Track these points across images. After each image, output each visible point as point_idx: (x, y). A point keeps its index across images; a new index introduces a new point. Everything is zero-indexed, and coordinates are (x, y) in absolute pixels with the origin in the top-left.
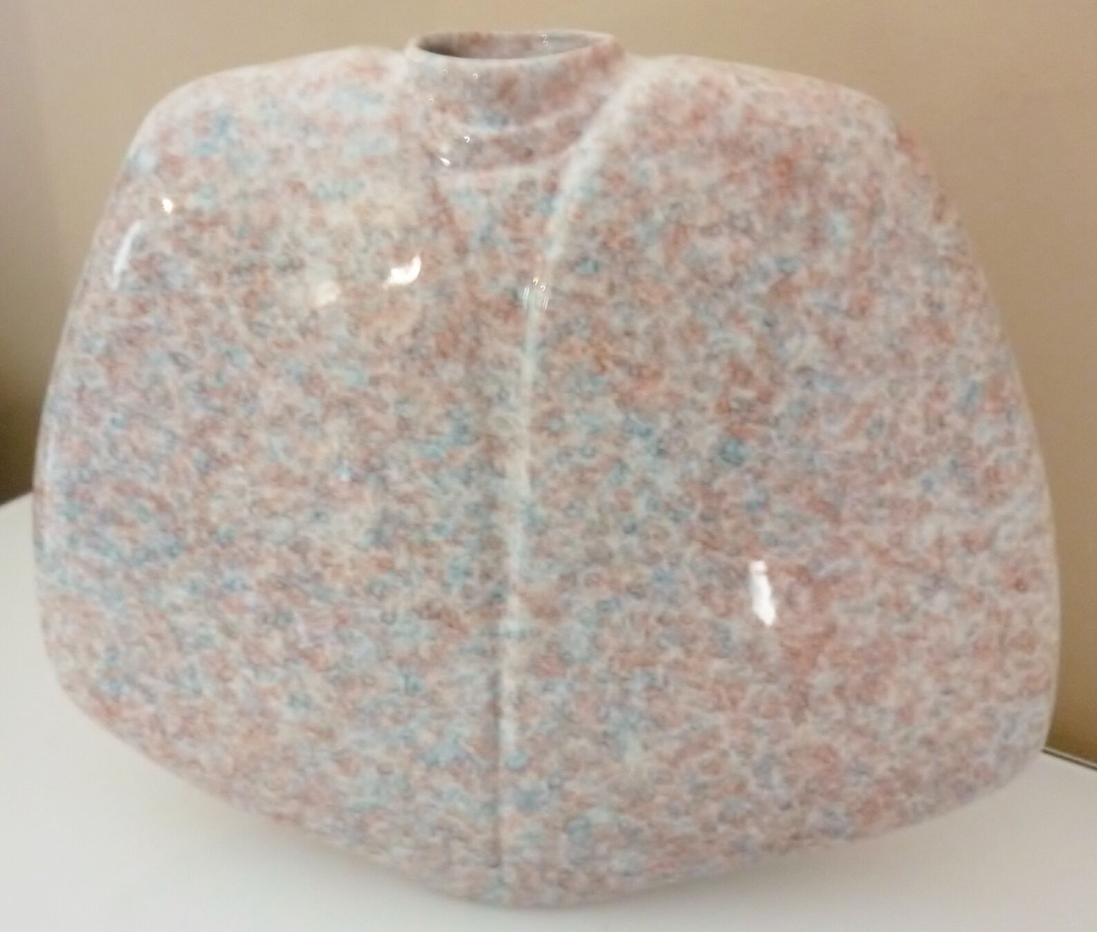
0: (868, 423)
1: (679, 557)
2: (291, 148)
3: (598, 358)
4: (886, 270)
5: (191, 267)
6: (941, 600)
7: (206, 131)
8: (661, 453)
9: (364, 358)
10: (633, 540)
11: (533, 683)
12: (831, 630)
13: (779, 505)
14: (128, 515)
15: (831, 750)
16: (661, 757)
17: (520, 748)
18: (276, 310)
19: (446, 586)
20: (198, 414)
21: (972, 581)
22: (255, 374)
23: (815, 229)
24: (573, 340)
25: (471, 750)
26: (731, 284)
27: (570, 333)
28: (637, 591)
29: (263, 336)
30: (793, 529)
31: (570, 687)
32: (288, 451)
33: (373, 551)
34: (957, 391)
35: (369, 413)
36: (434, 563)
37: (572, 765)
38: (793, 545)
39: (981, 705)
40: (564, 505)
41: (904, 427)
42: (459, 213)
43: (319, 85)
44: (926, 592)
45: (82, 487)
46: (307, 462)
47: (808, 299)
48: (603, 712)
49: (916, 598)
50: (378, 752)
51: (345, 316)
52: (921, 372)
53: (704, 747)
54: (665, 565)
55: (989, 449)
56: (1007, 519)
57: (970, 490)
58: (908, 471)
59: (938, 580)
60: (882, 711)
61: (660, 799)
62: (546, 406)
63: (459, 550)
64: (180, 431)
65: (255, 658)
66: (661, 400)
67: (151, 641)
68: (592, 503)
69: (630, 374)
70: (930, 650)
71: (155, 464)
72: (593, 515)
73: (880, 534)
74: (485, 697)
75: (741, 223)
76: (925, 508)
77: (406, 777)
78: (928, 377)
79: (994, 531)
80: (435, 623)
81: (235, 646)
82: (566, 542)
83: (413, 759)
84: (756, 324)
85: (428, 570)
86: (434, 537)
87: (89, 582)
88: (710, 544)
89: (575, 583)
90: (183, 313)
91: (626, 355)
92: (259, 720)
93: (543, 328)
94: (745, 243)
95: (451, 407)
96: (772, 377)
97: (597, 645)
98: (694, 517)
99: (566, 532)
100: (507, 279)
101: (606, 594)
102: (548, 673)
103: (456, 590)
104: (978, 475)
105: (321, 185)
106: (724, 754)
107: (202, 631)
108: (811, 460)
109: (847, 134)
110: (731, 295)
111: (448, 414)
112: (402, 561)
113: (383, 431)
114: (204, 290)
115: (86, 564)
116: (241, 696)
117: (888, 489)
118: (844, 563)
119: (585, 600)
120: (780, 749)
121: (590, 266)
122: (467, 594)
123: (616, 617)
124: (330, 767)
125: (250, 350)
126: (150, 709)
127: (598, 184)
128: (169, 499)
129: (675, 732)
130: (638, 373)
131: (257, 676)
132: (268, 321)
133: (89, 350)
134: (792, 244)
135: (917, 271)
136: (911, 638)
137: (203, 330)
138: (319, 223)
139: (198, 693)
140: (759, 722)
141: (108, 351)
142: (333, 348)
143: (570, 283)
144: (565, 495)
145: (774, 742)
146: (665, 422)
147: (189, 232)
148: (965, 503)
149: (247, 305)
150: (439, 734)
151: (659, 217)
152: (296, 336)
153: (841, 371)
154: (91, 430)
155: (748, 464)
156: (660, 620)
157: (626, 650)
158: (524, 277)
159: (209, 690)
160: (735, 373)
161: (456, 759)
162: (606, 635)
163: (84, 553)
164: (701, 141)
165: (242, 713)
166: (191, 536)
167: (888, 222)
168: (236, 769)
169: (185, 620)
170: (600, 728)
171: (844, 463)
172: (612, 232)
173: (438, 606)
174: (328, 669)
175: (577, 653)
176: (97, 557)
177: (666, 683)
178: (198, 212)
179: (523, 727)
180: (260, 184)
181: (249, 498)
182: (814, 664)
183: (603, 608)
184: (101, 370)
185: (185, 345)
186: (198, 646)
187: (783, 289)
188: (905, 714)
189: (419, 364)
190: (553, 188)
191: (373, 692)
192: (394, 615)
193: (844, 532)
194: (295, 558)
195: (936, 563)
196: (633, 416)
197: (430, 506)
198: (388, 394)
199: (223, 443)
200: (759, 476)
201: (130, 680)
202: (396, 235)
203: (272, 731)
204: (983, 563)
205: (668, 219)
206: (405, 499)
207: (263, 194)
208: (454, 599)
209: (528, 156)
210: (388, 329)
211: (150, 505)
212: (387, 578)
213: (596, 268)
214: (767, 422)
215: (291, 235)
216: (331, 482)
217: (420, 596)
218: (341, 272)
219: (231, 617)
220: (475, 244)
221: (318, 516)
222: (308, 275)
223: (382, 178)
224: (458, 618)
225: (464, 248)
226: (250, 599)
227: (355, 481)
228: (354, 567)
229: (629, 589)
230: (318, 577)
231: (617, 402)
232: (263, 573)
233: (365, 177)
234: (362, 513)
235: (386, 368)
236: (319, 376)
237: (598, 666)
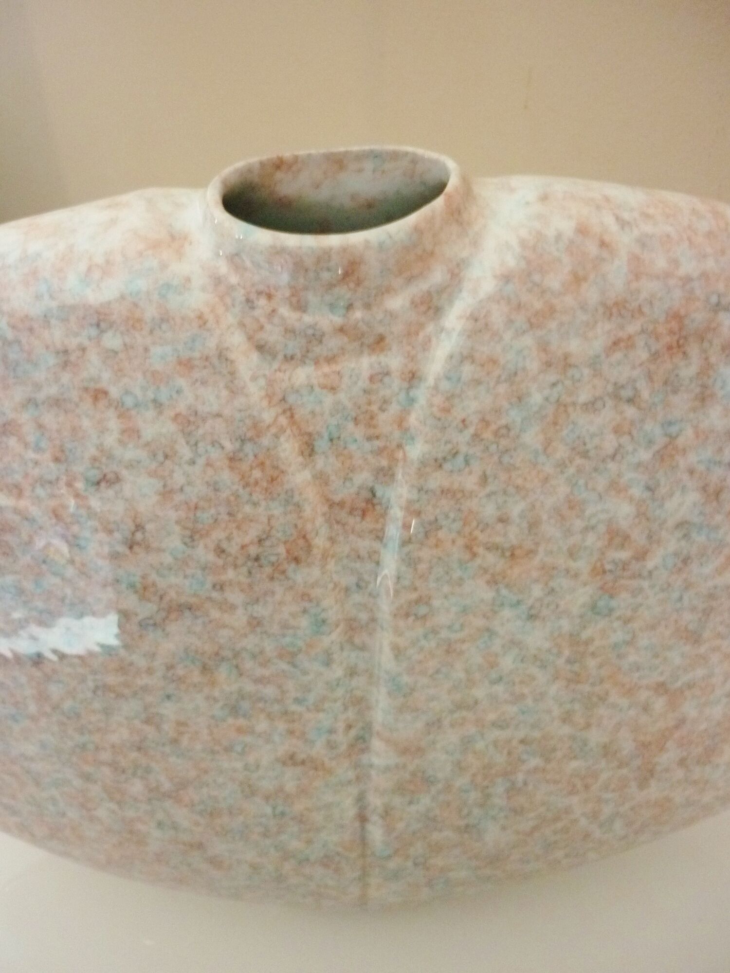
1: (543, 694)
2: (82, 349)
3: (468, 548)
8: (532, 617)
9: (205, 568)
10: (499, 689)
11: (397, 801)
12: (681, 722)
13: (644, 641)
15: (667, 799)
16: (518, 833)
17: (387, 843)
18: (94, 522)
19: (310, 742)
22: (80, 582)
23: (704, 387)
24: (441, 534)
25: (340, 849)
26: (613, 457)
27: (438, 528)
28: (500, 724)
29: (82, 548)
30: (655, 656)
31: (434, 799)
33: (230, 720)
35: (216, 614)
36: (296, 726)
37: (437, 849)
38: (654, 668)
40: (430, 672)
42: (301, 413)
43: (107, 267)
46: (152, 656)
47: (692, 458)
48: (465, 811)
50: (250, 856)
51: (177, 529)
53: (556, 819)
54: (529, 702)
60: (716, 766)
61: (514, 857)
62: (412, 596)
63: (322, 716)
65: (117, 796)
66: (535, 574)
67: (5, 777)
68: (459, 666)
69: (503, 555)
72: (462, 675)
74: (352, 812)
75: (627, 393)
77: (278, 870)
80: (299, 770)
81: (95, 788)
82: (432, 699)
83: (284, 859)
84: (637, 492)
85: (291, 732)
86: (294, 708)
88: (575, 679)
89: (440, 727)
91: (498, 539)
92: (127, 836)
93: (407, 526)
94: (630, 412)
95: (307, 605)
96: (650, 537)
97: (460, 767)
98: (561, 662)
99: (432, 691)
100: (363, 477)
101: (470, 730)
102: (412, 792)
103: (320, 744)
105: (127, 392)
106: (575, 821)
107: (60, 776)
108: (680, 599)
110: (612, 466)
111: (305, 611)
112: (262, 726)
113: (233, 628)
116: (107, 821)
119: (450, 737)
120: (624, 808)
121: (460, 459)
122: (331, 746)
123: (480, 745)
124: (203, 866)
129: (532, 815)
130: (512, 554)
131: (121, 808)
132: (86, 533)
134: (679, 406)
138: (131, 433)
139: (62, 814)
140: (608, 796)
142: (168, 559)
143: (438, 480)
144: (432, 664)
145: (622, 804)
146: (537, 591)
149: (57, 517)
150: (309, 842)
151: (536, 398)
152: (122, 549)
153: (718, 519)
155: (617, 613)
156: (522, 742)
157: (488, 767)
158: (386, 474)
159: (73, 814)
160: (611, 540)
161: (326, 856)
162: (470, 758)
164: (583, 307)
165: (109, 830)
166: (32, 708)
169: (39, 767)
170: (462, 823)
171: (711, 596)
172: (485, 422)
173: (301, 756)
174: (193, 805)
175: (440, 775)
177: (525, 783)
179: (389, 829)
180: (53, 390)
181: (91, 684)
182: (662, 748)
183: (467, 743)
186: (56, 785)
187: (667, 454)
189: (268, 570)
190: (413, 378)
191: (241, 818)
192: (258, 767)
193: (702, 650)
194: (149, 730)
196: (504, 592)
197: (290, 685)
198: (235, 597)
200: (627, 621)
202: (229, 446)
203: (142, 843)
205: (547, 399)
206: (259, 681)
207: (57, 403)
208: (319, 750)
209: (379, 343)
210: (229, 539)
212: (248, 739)
213: (467, 462)
214: (640, 575)
215: (100, 448)
216: (180, 671)
217: (283, 749)
218: (165, 486)
219: (88, 769)
220: (322, 445)
221: (168, 697)
222: (127, 489)
223: (204, 383)
224: (323, 764)
225: (309, 450)
226: (105, 756)
227: (205, 669)
228: (211, 733)
229: (494, 724)
230: (175, 741)
231: (488, 582)
232: (114, 738)
233: (181, 382)
234: (216, 693)
235: (231, 574)
236: (154, 584)
237: (462, 781)
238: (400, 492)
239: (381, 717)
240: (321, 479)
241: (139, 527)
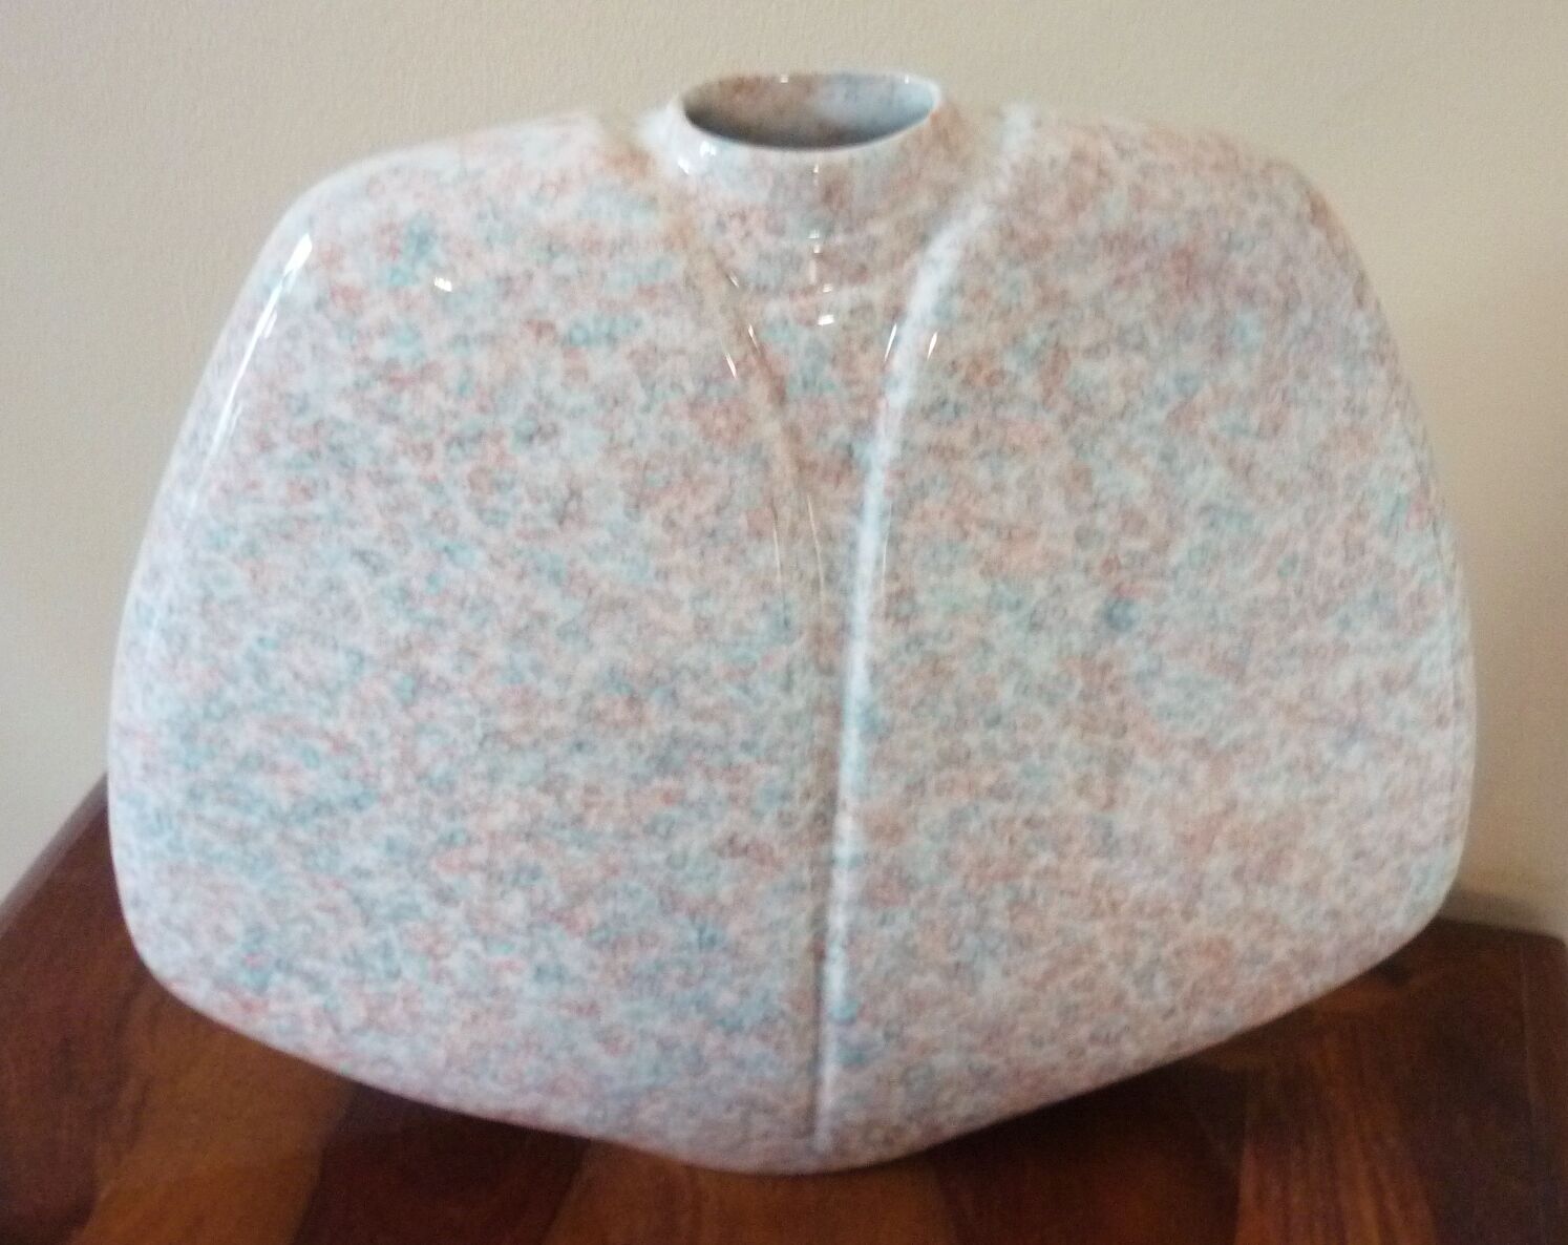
0: (1280, 562)
1: (1052, 747)
2: (530, 276)
3: (959, 522)
4: (1303, 376)
5: (386, 437)
6: (1356, 752)
7: (394, 251)
8: (1035, 626)
9: (649, 547)
10: (997, 736)
11: (866, 916)
12: (1231, 806)
13: (1173, 672)
14: (285, 759)
15: (1225, 943)
16: (1024, 982)
17: (849, 996)
18: (520, 491)
19: (757, 815)
20: (400, 628)
21: (1391, 726)
22: (490, 575)
23: (1220, 337)
24: (929, 504)
25: (786, 1006)
26: (1122, 415)
27: (924, 495)
28: (999, 793)
29: (501, 526)
30: (1190, 696)
31: (913, 915)
32: (537, 669)
33: (656, 782)
34: (1379, 511)
35: (655, 613)
36: (741, 788)
37: (915, 1005)
38: (1189, 715)
39: (1395, 864)
40: (913, 702)
41: (1320, 560)
42: (773, 351)
43: (563, 185)
44: (1340, 747)
45: (209, 728)
46: (566, 681)
47: (1212, 423)
48: (955, 940)
49: (1328, 755)
50: (661, 1024)
51: (621, 495)
52: (1341, 492)
53: (1076, 961)
54: (1035, 758)
55: (1414, 569)
56: (1430, 649)
57: (1392, 622)
58: (1323, 611)
59: (1354, 730)
60: (1287, 889)
61: (1022, 1030)
62: (896, 587)
63: (775, 770)
64: (370, 649)
65: (484, 926)
66: (1037, 564)
67: (319, 916)
68: (948, 696)
69: (999, 535)
70: (1342, 813)
71: (330, 694)
72: (951, 710)
73: (1290, 688)
74: (805, 940)
75: (1133, 339)
76: (1341, 650)
77: (696, 1049)
78: (1348, 497)
79: (1417, 665)
80: (740, 861)
81: (455, 915)
82: (913, 746)
83: (708, 1026)
84: (1151, 461)
85: (733, 799)
86: (741, 758)
87: (219, 846)
88: (1089, 727)
89: (923, 793)
90: (370, 498)
91: (993, 514)
92: (488, 1001)
93: (889, 492)
94: (1138, 361)
95: (767, 598)
96: (1170, 521)
97: (948, 861)
98: (1072, 697)
99: (914, 733)
100: (839, 432)
101: (962, 799)
102: (886, 903)
103: (769, 818)
104: (1401, 602)
105: (578, 325)
106: (1101, 967)
107: (405, 899)
108: (1213, 614)
109: (1255, 212)
110: (1122, 427)
111: (765, 608)
112: (696, 789)
113: (674, 634)
114: (405, 466)
115: (217, 826)
116: (461, 976)
117: (1300, 635)
118: (1247, 728)
119: (936, 811)
120: (1167, 951)
121: (949, 408)
122: (785, 820)
123: (974, 826)
124: (592, 1049)
125: (481, 543)
126: (317, 1000)
127: (958, 305)
128: (351, 734)
129: (1043, 950)
130: (1009, 535)
131: (486, 949)
132: (507, 505)
133: (218, 547)
134: (1193, 356)
135: (1337, 372)
136: (1322, 801)
137: (404, 519)
138: (577, 374)
139: (395, 975)
140: (1141, 924)
141: (252, 548)
142: (604, 536)
143: (924, 434)
144: (915, 691)
145: (1164, 943)
146: (1040, 588)
147: (379, 391)
148: (1386, 638)
149: (473, 485)
150: (744, 992)
151: (1034, 340)
152: (549, 524)
153: (1250, 504)
154: (224, 654)
155: (1138, 628)
156: (1029, 822)
157: (985, 863)
158: (864, 427)
159: (411, 971)
160: (1125, 524)
161: (766, 1019)
162: (961, 848)
163: (211, 810)
164: (1082, 239)
165: (462, 994)
166: (388, 782)
167: (1304, 316)
168: (449, 1063)
169: (377, 888)
170: (951, 959)
171: (1253, 612)
172: (977, 365)
173: (744, 840)
174: (591, 932)
175: (923, 875)
176: (234, 818)
177: (1033, 894)
178: (392, 364)
179: (854, 970)
180: (489, 325)
181: (478, 732)
182: (1209, 849)
183: (957, 818)
184: (240, 575)
185: (379, 539)
186: (396, 917)
187: (1183, 415)
188: (1310, 889)
189: (725, 549)
190: (896, 314)
191: (654, 952)
192: (685, 857)
193: (1249, 691)
194: (547, 802)
195: (1352, 712)
196: (1001, 587)
197: (738, 721)
198: (682, 589)
199: (438, 664)
200: (1151, 640)
201: (287, 968)
202: (691, 388)
203: (506, 1013)
204: (1405, 704)
205: (1044, 342)
206: (700, 715)
207: (490, 339)
208: (767, 829)
209: (861, 274)
210: (681, 508)
211: (323, 747)
212: (676, 812)
213: (957, 413)
214: (1162, 575)
215: (538, 392)
216: (600, 704)
217: (720, 830)
218: (612, 439)
219: (448, 879)
220: (794, 390)
221: (579, 746)
222: (566, 444)
223: (667, 313)
224: (771, 852)
225: (780, 396)
226: (478, 854)
227: (633, 701)
228: (629, 805)
229: (991, 790)
230: (579, 820)
231: (982, 573)
232: (497, 821)
233: (642, 313)
234: (643, 737)
235: (679, 556)
236: (583, 573)
237: (950, 886)
238: (882, 450)
239: (849, 775)
240: (793, 433)
241: (575, 494)
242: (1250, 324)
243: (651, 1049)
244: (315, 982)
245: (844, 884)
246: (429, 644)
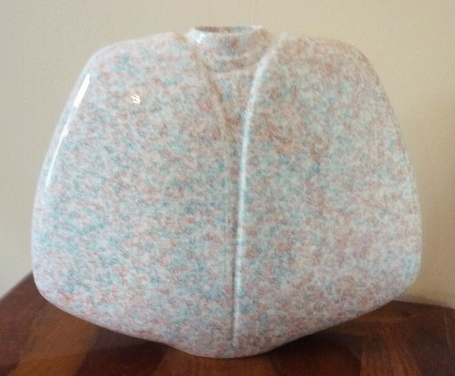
0: (360, 155)
1: (299, 208)
2: (154, 67)
3: (270, 137)
4: (363, 102)
5: (114, 113)
6: (386, 217)
7: (119, 62)
8: (292, 170)
9: (185, 142)
10: (282, 203)
11: (247, 262)
12: (351, 231)
13: (332, 186)
14: (82, 213)
15: (352, 278)
16: (293, 286)
17: (242, 288)
18: (150, 126)
19: (215, 226)
20: (116, 169)
21: (396, 211)
22: (141, 151)
23: (340, 88)
24: (262, 131)
25: (224, 291)
27: (260, 128)
28: (284, 222)
29: (144, 136)
30: (337, 195)
31: (261, 262)
32: (154, 180)
33: (187, 216)
34: (387, 143)
35: (187, 162)
36: (211, 218)
37: (262, 292)
38: (337, 201)
39: (400, 257)
40: (259, 191)
41: (371, 156)
42: (219, 87)
43: (163, 44)
44: (381, 215)
45: (62, 205)
46: (161, 183)
47: (339, 113)
48: (273, 270)
49: (378, 218)
50: (187, 297)
51: (178, 127)
52: (376, 137)
53: (309, 280)
54: (294, 212)
55: (398, 163)
56: (405, 188)
57: (393, 178)
58: (374, 172)
59: (385, 211)
60: (369, 261)
61: (294, 303)
62: (252, 155)
63: (220, 212)
64: (108, 177)
65: (137, 265)
66: (292, 151)
67: (89, 264)
68: (268, 190)
69: (281, 141)
70: (383, 237)
71: (96, 191)
72: (269, 194)
73: (366, 195)
74: (229, 269)
75: (316, 87)
76: (380, 185)
77: (198, 306)
78: (378, 138)
79: (402, 192)
80: (211, 241)
81: (128, 261)
82: (259, 205)
83: (201, 298)
84: (323, 122)
85: (208, 221)
86: (211, 208)
87: (62, 243)
88: (309, 202)
89: (262, 221)
90: (110, 130)
91: (280, 135)
92: (137, 290)
93: (251, 127)
94: (318, 94)
95: (217, 158)
96: (329, 141)
97: (270, 244)
98: (304, 193)
99: (259, 202)
100: (237, 110)
101: (273, 224)
102: (253, 257)
103: (219, 228)
104: (395, 172)
105: (167, 80)
106: (316, 282)
107: (114, 257)
108: (342, 169)
109: (347, 56)
110: (314, 112)
111: (217, 161)
112: (198, 218)
113: (191, 169)
114: (119, 121)
115: (61, 237)
116: (130, 281)
117: (367, 178)
118: (354, 206)
119: (266, 227)
120: (335, 279)
122: (224, 229)
123: (277, 233)
124: (167, 306)
125: (139, 142)
126: (88, 294)
127: (268, 75)
128: (102, 204)
129: (299, 275)
130: (284, 141)
131: (137, 273)
132: (147, 131)
133: (67, 149)
134: (333, 93)
135: (373, 102)
136: (377, 233)
137: (119, 137)
138: (167, 93)
139: (110, 283)
140: (328, 269)
141: (77, 148)
142: (173, 139)
143: (260, 110)
144: (259, 188)
145: (334, 276)
146: (293, 159)
147: (113, 100)
148: (392, 182)
149: (138, 125)
150: (212, 286)
151: (289, 86)
152: (158, 136)
153: (351, 137)
154: (67, 181)
155: (322, 172)
156: (293, 233)
157: (280, 245)
158: (243, 109)
159: (115, 281)
160: (316, 140)
161: (218, 295)
162: (274, 240)
163: (60, 232)
164: (301, 59)
165: (130, 288)
166: (111, 218)
167: (363, 85)
168: (125, 313)
169: (107, 254)
170: (271, 277)
171: (354, 170)
172: (274, 92)
173: (212, 235)
174: (167, 266)
175: (263, 248)
176: (67, 233)
177: (295, 256)
178: (117, 92)
179: (244, 279)
180: (143, 80)
181: (137, 201)
182: (345, 245)
183: (272, 230)
184: (73, 156)
185: (111, 143)
186: (111, 264)
187: (331, 110)
188: (376, 262)
189: (206, 142)
191: (186, 272)
192: (195, 240)
193: (354, 195)
194: (155, 222)
195: (384, 204)
196: (283, 157)
197: (210, 197)
198: (194, 155)
199: (126, 180)
200: (325, 176)
201: (79, 283)
202: (196, 96)
203: (142, 294)
204: (399, 204)
205: (292, 86)
206: (199, 194)
207: (144, 84)
208: (218, 232)
210: (194, 130)
211: (93, 208)
212: (192, 226)
213: (269, 104)
214: (328, 157)
215: (157, 99)
216: (171, 191)
217: (205, 231)
218: (176, 111)
219: (127, 249)
220: (225, 98)
221: (165, 204)
222: (163, 113)
223: (191, 76)
224: (219, 239)
225: (221, 100)
226: (136, 240)
227: (181, 189)
228: (179, 223)
229: (281, 221)
230: (165, 228)
231: (277, 153)
232: (141, 229)
233: (184, 76)
234: (183, 202)
235: (193, 145)
236: (167, 150)
237: (271, 252)
238: (248, 115)
239: (241, 215)
240: (225, 110)
241: (165, 127)
242: (348, 86)
243: (184, 306)
244: (87, 288)
245: (241, 251)
246: (124, 174)
